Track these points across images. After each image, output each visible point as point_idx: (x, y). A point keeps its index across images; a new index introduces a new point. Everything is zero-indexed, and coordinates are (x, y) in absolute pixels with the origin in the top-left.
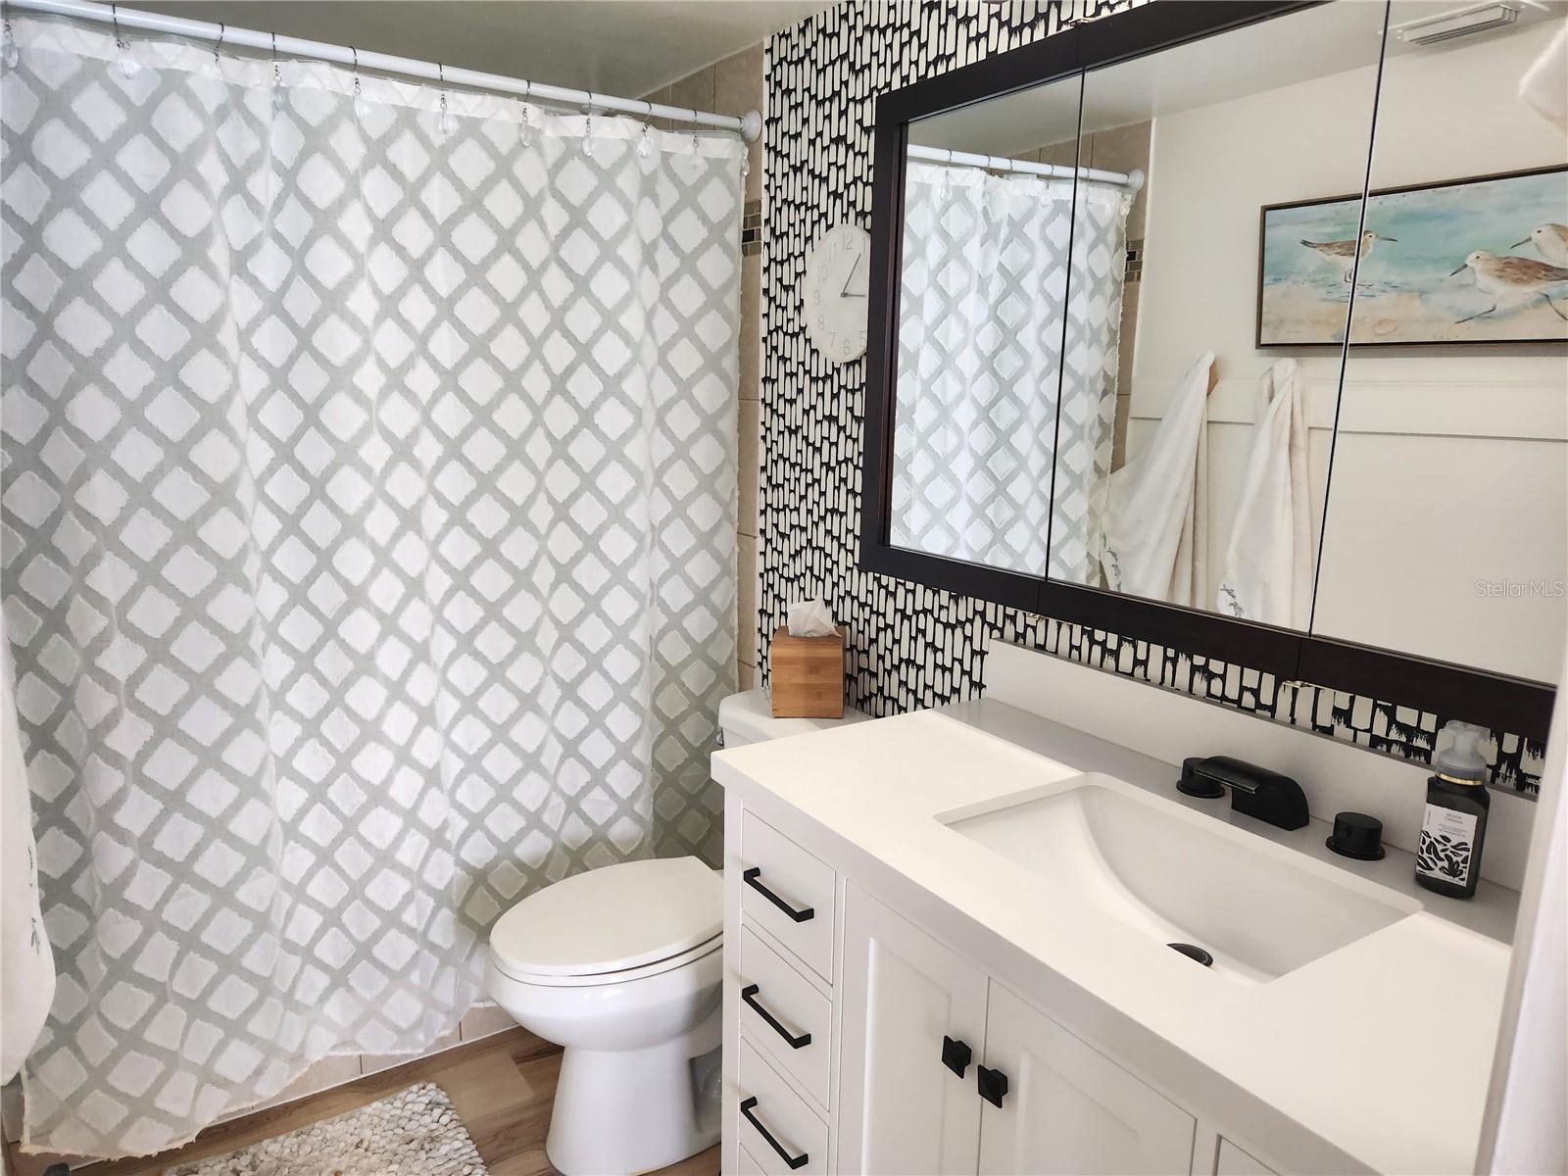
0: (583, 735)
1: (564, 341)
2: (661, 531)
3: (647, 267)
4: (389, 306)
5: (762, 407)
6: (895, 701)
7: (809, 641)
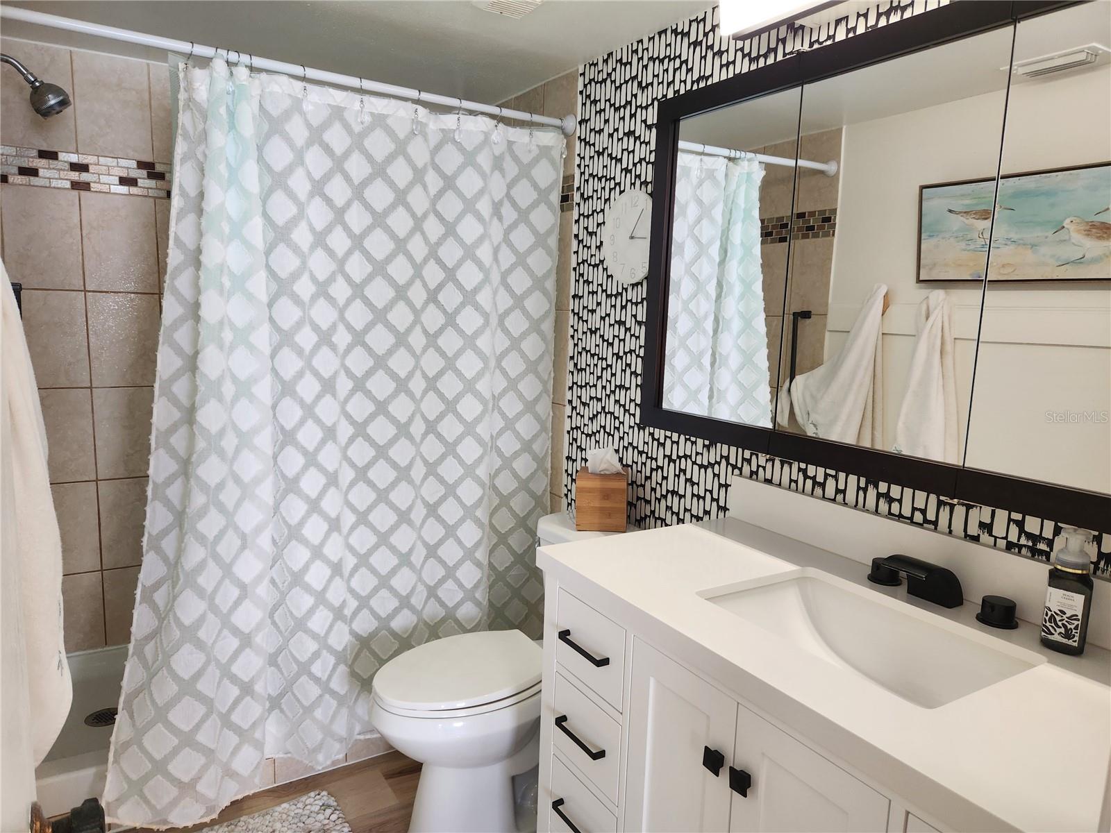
0: (441, 542)
1: (437, 267)
2: (499, 400)
3: (496, 218)
4: (320, 240)
5: (571, 315)
6: (663, 520)
7: (604, 476)
